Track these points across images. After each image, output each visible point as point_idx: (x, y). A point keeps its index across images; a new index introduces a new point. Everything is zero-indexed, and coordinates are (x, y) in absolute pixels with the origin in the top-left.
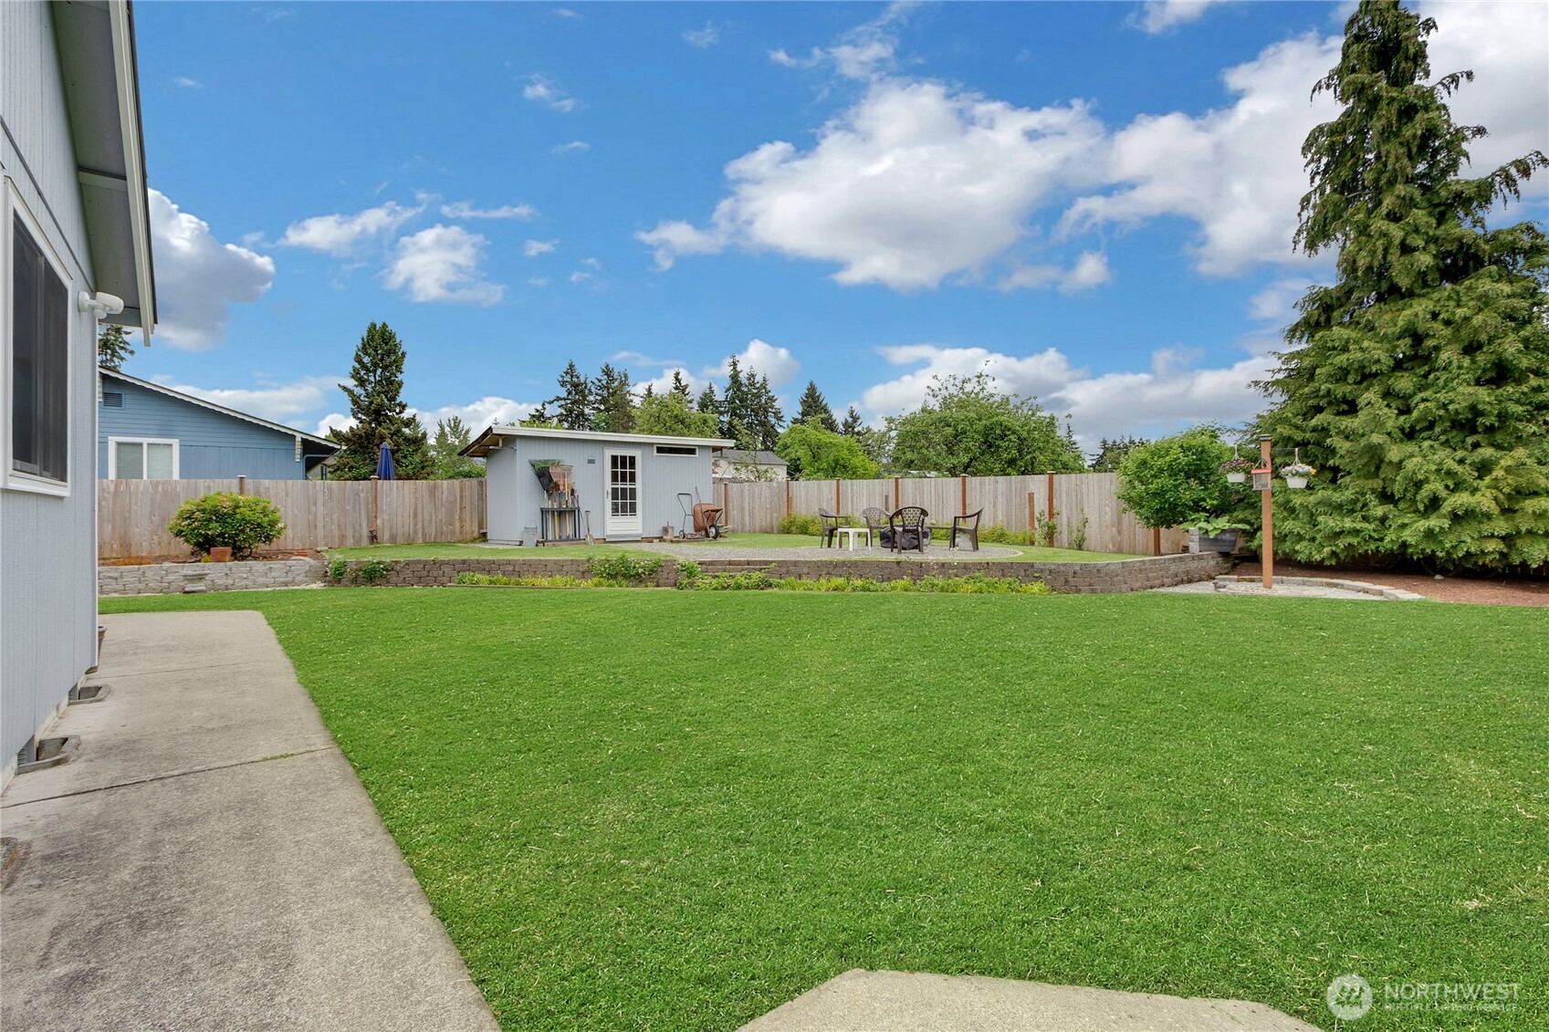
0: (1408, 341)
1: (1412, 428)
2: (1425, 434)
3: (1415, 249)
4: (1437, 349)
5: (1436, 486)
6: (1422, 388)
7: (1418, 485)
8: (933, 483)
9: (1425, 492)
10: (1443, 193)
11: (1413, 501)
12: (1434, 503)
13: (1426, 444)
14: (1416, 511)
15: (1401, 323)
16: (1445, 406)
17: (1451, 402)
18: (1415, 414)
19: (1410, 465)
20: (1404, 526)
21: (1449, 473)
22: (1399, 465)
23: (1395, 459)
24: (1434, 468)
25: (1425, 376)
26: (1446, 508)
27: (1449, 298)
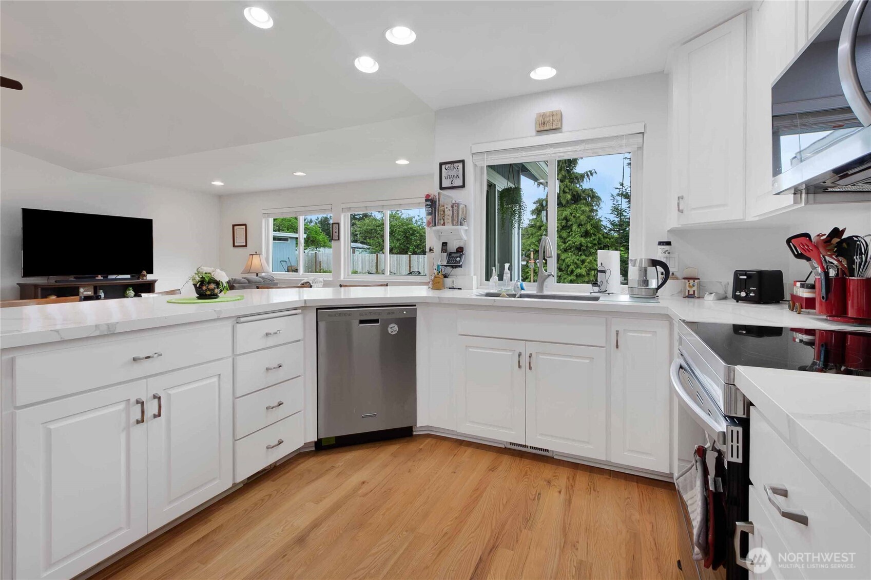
0: (565, 221)
1: (566, 248)
2: (569, 251)
3: (567, 193)
4: (572, 225)
5: (572, 267)
6: (569, 236)
7: (568, 266)
8: (395, 257)
9: (570, 269)
10: (573, 176)
11: (567, 271)
12: (572, 272)
13: (570, 254)
14: (568, 274)
15: (563, 216)
16: (574, 243)
17: (576, 242)
18: (567, 244)
19: (567, 260)
20: (565, 278)
21: (576, 263)
22: (564, 260)
23: (563, 258)
24: (572, 261)
25: (569, 232)
26: (575, 274)
27: (574, 209)
